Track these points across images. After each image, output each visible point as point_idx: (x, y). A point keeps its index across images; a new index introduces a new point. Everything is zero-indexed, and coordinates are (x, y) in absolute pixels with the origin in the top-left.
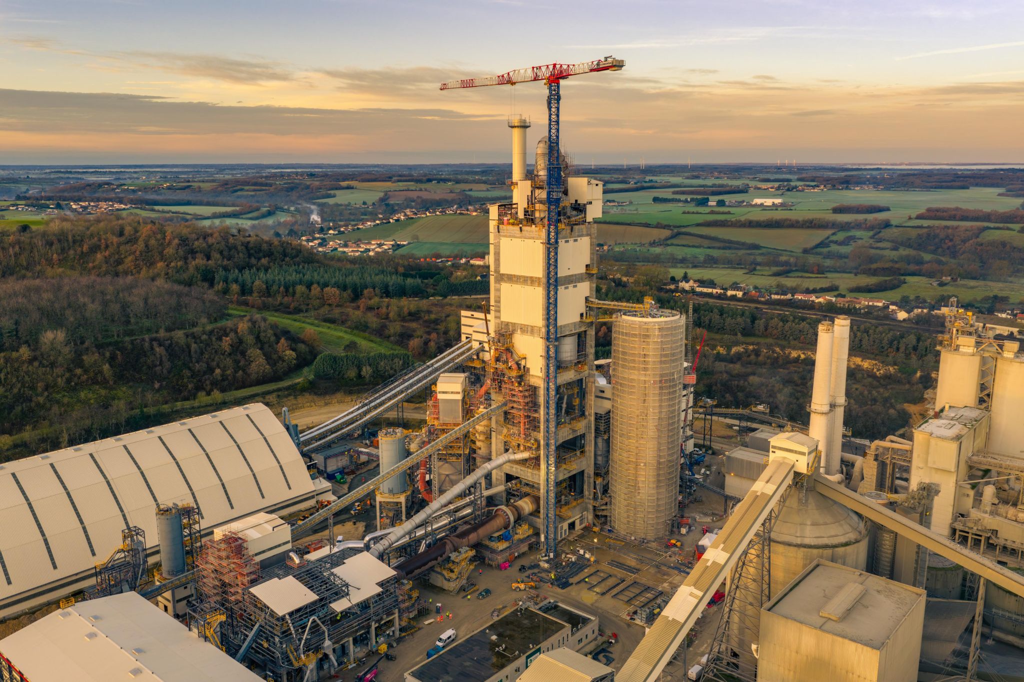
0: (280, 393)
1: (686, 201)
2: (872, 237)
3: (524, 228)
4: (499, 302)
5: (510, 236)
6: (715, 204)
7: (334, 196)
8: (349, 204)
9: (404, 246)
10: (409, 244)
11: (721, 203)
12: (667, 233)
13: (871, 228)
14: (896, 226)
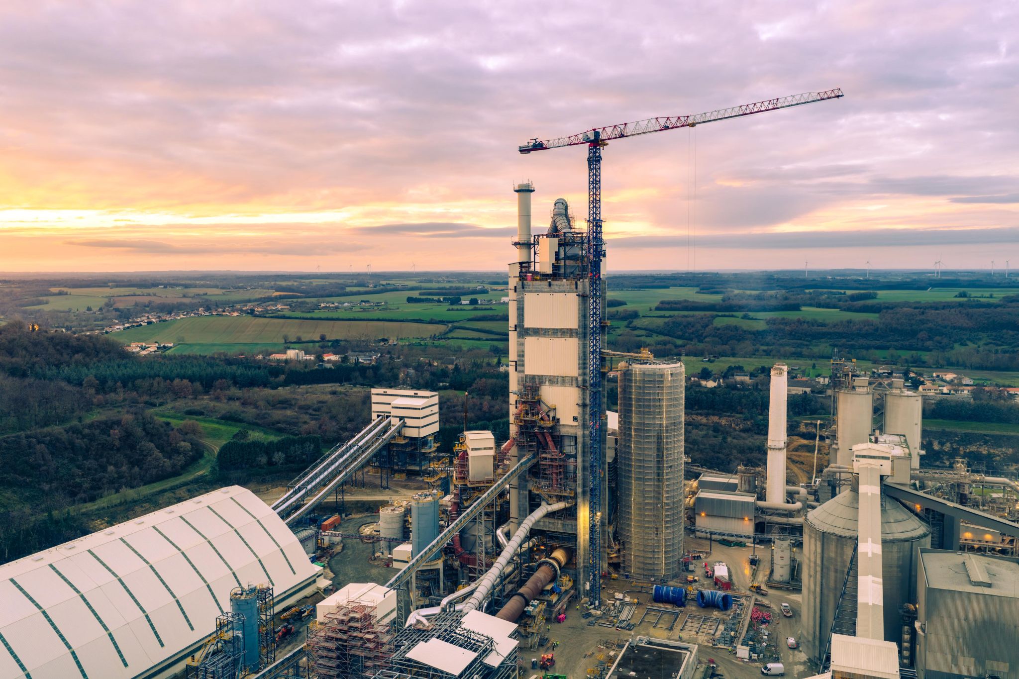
0: (189, 487)
1: (439, 301)
2: (627, 327)
3: (553, 282)
4: (523, 356)
5: (536, 292)
6: (468, 302)
7: (47, 303)
8: (69, 311)
9: (171, 348)
10: (174, 346)
11: (474, 302)
12: (442, 328)
13: (623, 318)
14: (643, 317)
